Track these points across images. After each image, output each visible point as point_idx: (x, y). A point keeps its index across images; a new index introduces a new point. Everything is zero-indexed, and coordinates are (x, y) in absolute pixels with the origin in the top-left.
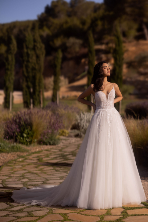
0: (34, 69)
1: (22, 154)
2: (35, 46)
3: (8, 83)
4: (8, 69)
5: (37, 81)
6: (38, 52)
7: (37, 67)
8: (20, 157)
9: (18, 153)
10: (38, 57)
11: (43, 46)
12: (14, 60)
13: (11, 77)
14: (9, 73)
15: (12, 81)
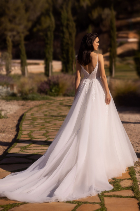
0: (67, 44)
1: (49, 101)
2: (68, 25)
3: (47, 55)
4: (47, 44)
5: (70, 53)
6: (71, 30)
7: (70, 42)
8: (47, 103)
9: (47, 101)
10: (70, 34)
11: (74, 24)
12: (53, 37)
13: (50, 50)
14: (48, 46)
15: (51, 53)
